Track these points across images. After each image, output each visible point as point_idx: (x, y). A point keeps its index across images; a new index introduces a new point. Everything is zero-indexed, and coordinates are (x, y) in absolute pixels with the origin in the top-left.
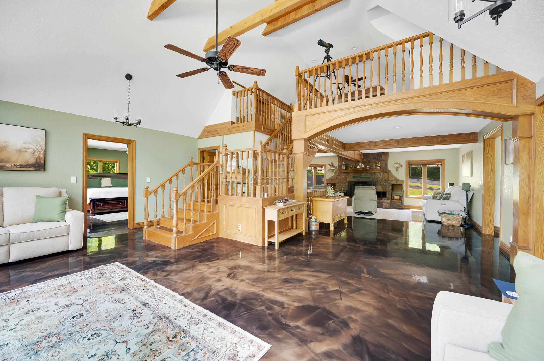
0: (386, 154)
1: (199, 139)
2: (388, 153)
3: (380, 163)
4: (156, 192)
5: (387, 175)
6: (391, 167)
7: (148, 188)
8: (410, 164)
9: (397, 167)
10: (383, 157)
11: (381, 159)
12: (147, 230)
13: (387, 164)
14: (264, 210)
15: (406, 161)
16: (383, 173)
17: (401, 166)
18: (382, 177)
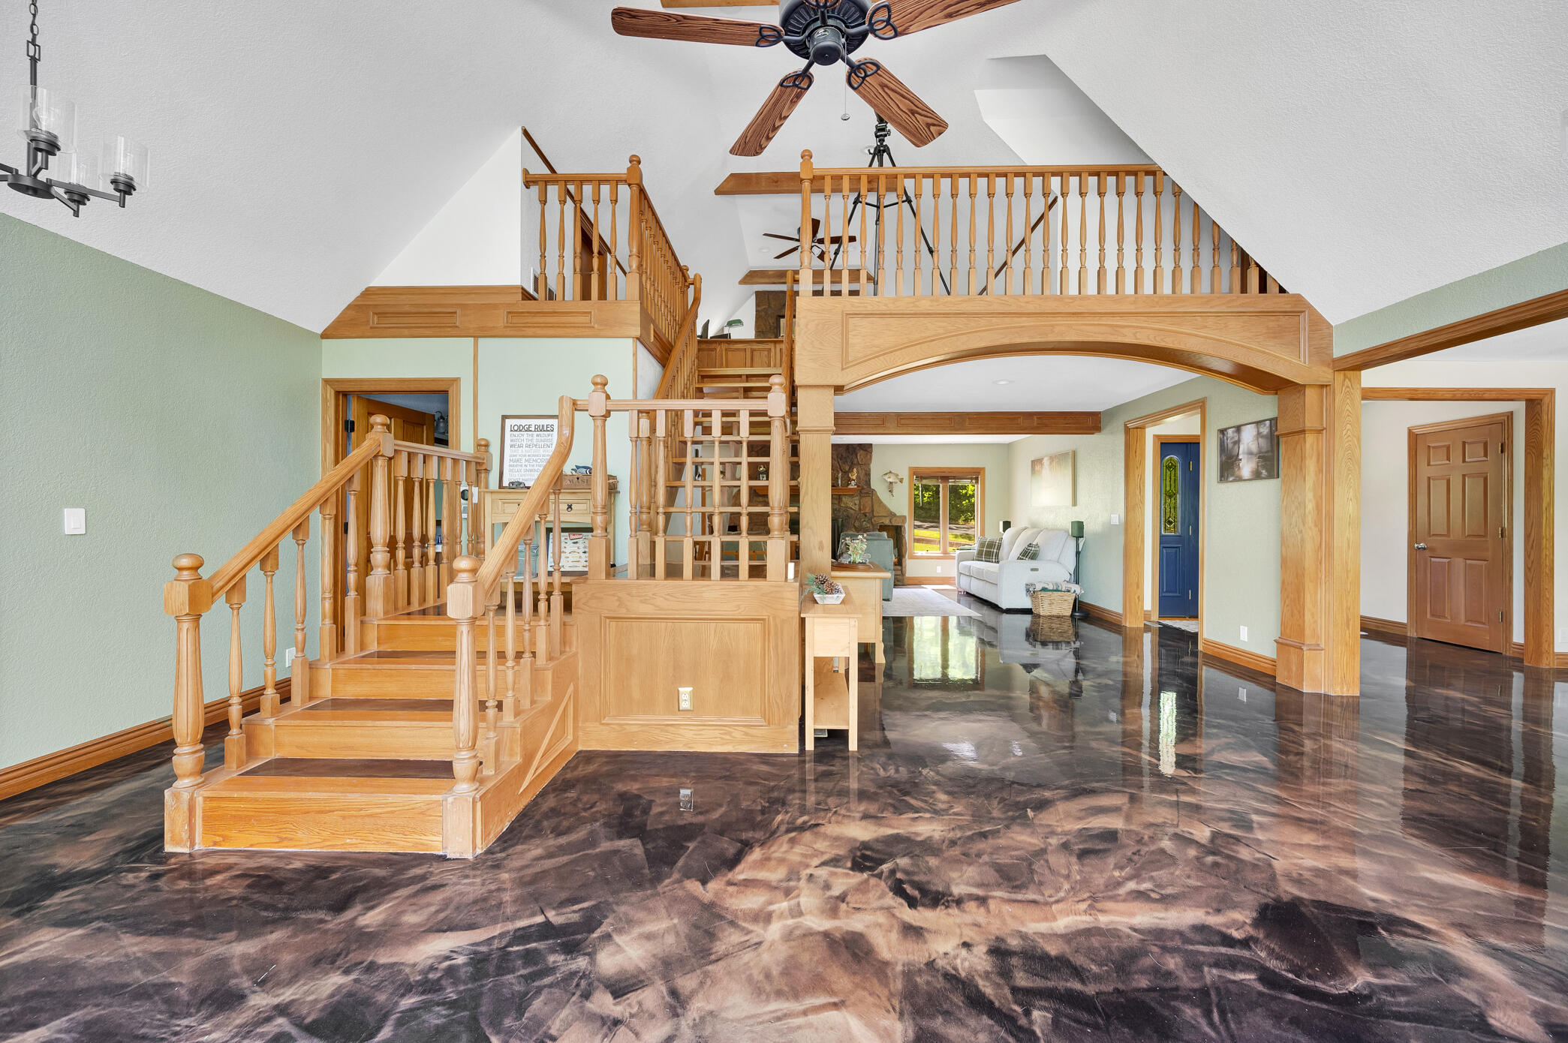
0: (867, 448)
1: (325, 335)
2: (870, 445)
3: (855, 470)
4: (235, 587)
5: (870, 503)
6: (876, 484)
7: (196, 568)
8: (919, 474)
9: (891, 483)
10: (860, 454)
11: (855, 462)
12: (200, 800)
13: (868, 474)
14: (803, 621)
15: (910, 468)
16: (861, 497)
17: (901, 481)
18: (857, 507)
